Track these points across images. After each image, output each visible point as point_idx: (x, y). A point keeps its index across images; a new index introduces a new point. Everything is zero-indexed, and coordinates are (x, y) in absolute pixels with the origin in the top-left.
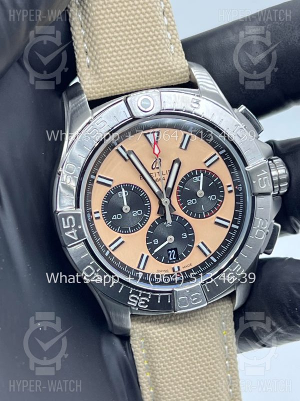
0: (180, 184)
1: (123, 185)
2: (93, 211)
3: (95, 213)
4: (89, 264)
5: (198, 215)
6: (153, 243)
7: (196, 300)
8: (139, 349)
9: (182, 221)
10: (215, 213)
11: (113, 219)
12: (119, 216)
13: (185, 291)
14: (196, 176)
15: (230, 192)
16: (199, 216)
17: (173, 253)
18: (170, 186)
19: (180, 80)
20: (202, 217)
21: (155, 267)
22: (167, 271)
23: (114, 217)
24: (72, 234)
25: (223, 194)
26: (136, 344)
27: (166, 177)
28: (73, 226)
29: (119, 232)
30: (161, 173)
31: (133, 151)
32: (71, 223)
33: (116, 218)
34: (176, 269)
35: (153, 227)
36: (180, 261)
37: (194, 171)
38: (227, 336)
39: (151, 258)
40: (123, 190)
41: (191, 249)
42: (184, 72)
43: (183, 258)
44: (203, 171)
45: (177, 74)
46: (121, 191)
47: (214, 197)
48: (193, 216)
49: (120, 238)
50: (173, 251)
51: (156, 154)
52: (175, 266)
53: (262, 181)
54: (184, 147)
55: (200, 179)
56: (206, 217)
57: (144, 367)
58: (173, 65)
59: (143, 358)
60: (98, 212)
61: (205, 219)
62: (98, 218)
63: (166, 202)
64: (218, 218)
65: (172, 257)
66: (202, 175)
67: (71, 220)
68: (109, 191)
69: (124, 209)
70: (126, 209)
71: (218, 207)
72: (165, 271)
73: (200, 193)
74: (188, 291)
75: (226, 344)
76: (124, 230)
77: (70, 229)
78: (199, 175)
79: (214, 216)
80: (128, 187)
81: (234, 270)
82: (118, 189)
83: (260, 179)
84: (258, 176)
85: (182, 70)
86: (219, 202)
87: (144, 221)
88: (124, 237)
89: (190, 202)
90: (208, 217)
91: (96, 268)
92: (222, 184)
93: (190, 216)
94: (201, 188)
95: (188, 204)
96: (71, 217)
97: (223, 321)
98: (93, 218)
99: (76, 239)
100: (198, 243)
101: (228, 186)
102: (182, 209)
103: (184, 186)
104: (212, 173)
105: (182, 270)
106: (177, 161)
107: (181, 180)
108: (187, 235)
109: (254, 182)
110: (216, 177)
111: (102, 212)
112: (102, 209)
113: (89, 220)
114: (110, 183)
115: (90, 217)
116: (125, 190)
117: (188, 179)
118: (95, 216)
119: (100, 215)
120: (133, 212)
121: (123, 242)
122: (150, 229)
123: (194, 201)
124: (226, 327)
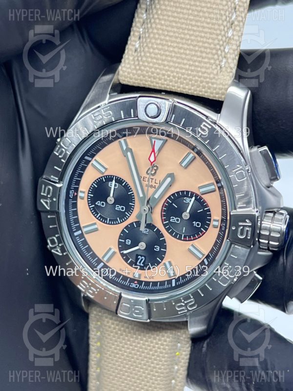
0: (169, 198)
1: (116, 177)
2: (81, 189)
3: (81, 192)
4: (54, 236)
5: (177, 234)
6: (125, 242)
7: (137, 313)
8: (95, 330)
9: (159, 233)
10: (194, 239)
11: (96, 204)
12: (103, 204)
13: (130, 300)
14: (188, 197)
15: (215, 227)
16: (177, 236)
17: (142, 260)
18: (156, 196)
19: (217, 96)
20: (180, 239)
21: (119, 265)
23: (98, 203)
24: (46, 203)
25: (209, 225)
26: (92, 324)
27: (157, 186)
28: (49, 196)
29: (97, 219)
30: (154, 181)
31: (131, 149)
32: (48, 193)
33: (99, 204)
34: (137, 276)
35: (130, 227)
37: (188, 192)
38: (179, 357)
39: (118, 255)
40: (114, 181)
41: (159, 263)
42: (222, 89)
44: (197, 196)
45: (215, 89)
46: (112, 181)
47: (198, 225)
48: (171, 234)
49: (95, 224)
50: (143, 257)
51: (150, 161)
53: (242, 230)
54: (183, 164)
55: (190, 201)
56: (183, 240)
57: (96, 347)
58: (214, 78)
59: (97, 338)
60: (84, 192)
61: (182, 241)
62: (82, 198)
63: (145, 210)
64: (192, 245)
65: (140, 263)
66: (194, 198)
67: (49, 189)
68: (102, 177)
69: (108, 199)
70: (111, 200)
71: (199, 236)
73: (186, 215)
74: (132, 301)
75: (176, 364)
76: (103, 219)
77: (46, 198)
78: (191, 197)
79: (191, 242)
80: (119, 181)
81: (185, 302)
82: (109, 178)
83: (242, 228)
84: (240, 224)
85: (221, 86)
86: (202, 232)
87: (123, 216)
88: (99, 224)
89: (173, 219)
90: (186, 241)
91: (59, 242)
92: (210, 215)
93: (169, 233)
94: (188, 211)
95: (171, 221)
96: (51, 188)
97: (179, 343)
98: (77, 196)
99: (49, 209)
100: (166, 261)
101: (215, 220)
102: (163, 223)
103: (173, 201)
104: (204, 202)
105: (142, 279)
106: (171, 175)
107: (172, 195)
108: (160, 249)
109: (234, 228)
110: (207, 206)
111: (88, 193)
112: (89, 191)
113: (71, 196)
114: (103, 170)
115: (74, 194)
116: (116, 182)
117: (179, 196)
118: (80, 194)
119: (85, 195)
120: (117, 206)
121: (96, 230)
122: (126, 227)
123: (178, 220)
124: (180, 350)
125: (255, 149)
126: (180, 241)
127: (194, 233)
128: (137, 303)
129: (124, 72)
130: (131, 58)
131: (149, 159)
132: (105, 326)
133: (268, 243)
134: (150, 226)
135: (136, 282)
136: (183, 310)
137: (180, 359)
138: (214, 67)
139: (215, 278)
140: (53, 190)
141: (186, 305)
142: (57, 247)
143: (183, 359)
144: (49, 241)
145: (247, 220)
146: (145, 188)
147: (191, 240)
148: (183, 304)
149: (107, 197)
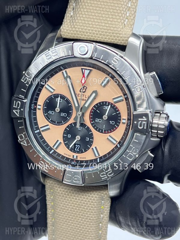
0: (94, 106)
1: (60, 95)
2: (38, 103)
3: (39, 105)
4: (23, 134)
5: (100, 129)
6: (67, 136)
7: (76, 180)
8: (50, 195)
9: (88, 129)
10: (110, 132)
11: (49, 112)
12: (53, 113)
13: (71, 172)
14: (106, 105)
15: (124, 123)
16: (100, 131)
17: (78, 147)
18: (86, 105)
20: (102, 132)
21: (63, 151)
22: (70, 156)
23: (50, 112)
24: (17, 112)
25: (120, 123)
26: (48, 191)
27: (86, 99)
28: (18, 108)
29: (49, 122)
30: (84, 96)
31: (70, 76)
32: (18, 106)
33: (50, 113)
34: (75, 157)
35: (70, 127)
36: (79, 153)
37: (106, 102)
38: (103, 209)
39: (63, 144)
40: (59, 98)
41: (89, 148)
43: (82, 152)
44: (112, 104)
45: (121, 37)
46: (58, 98)
47: (113, 123)
48: (96, 129)
49: (48, 125)
50: (79, 146)
52: (75, 155)
53: (141, 124)
54: (103, 85)
55: (108, 108)
56: (104, 133)
57: (51, 205)
58: (121, 31)
59: (51, 200)
62: (39, 109)
63: (79, 114)
64: (110, 136)
65: (77, 149)
66: (110, 106)
67: (18, 103)
68: (51, 95)
69: (56, 109)
70: (57, 110)
71: (114, 130)
72: (69, 156)
73: (105, 117)
74: (72, 172)
75: (102, 214)
76: (53, 122)
77: (16, 109)
78: (108, 105)
80: (63, 97)
81: (106, 172)
82: (56, 96)
83: (140, 122)
84: (139, 119)
85: (125, 36)
86: (115, 127)
87: (65, 120)
88: (51, 126)
89: (97, 120)
90: (106, 133)
91: (26, 137)
92: (120, 117)
94: (106, 114)
96: (20, 102)
97: (103, 200)
98: (36, 108)
99: (18, 116)
100: (93, 147)
101: (123, 119)
102: (91, 123)
103: (97, 109)
104: (117, 108)
105: (79, 159)
106: (95, 92)
107: (96, 105)
108: (89, 139)
109: (135, 122)
110: (118, 111)
111: (43, 106)
112: (44, 105)
113: (32, 108)
114: (52, 91)
115: (34, 107)
116: (60, 98)
117: (101, 106)
118: (38, 107)
119: (41, 107)
120: (61, 113)
121: (49, 129)
122: (68, 127)
123: (100, 121)
124: (104, 205)
125: (147, 74)
126: (101, 134)
127: (111, 129)
128: (75, 173)
129: (64, 29)
130: (69, 21)
131: (81, 82)
132: (56, 192)
133: (157, 132)
134: (83, 125)
135: (75, 161)
136: (105, 177)
137: (104, 210)
138: (120, 24)
139: (125, 155)
140: (21, 104)
141: (107, 173)
142: (24, 140)
143: (106, 210)
144: (19, 137)
145: (144, 117)
146: (79, 101)
147: (109, 133)
148: (105, 173)
149: (55, 108)
